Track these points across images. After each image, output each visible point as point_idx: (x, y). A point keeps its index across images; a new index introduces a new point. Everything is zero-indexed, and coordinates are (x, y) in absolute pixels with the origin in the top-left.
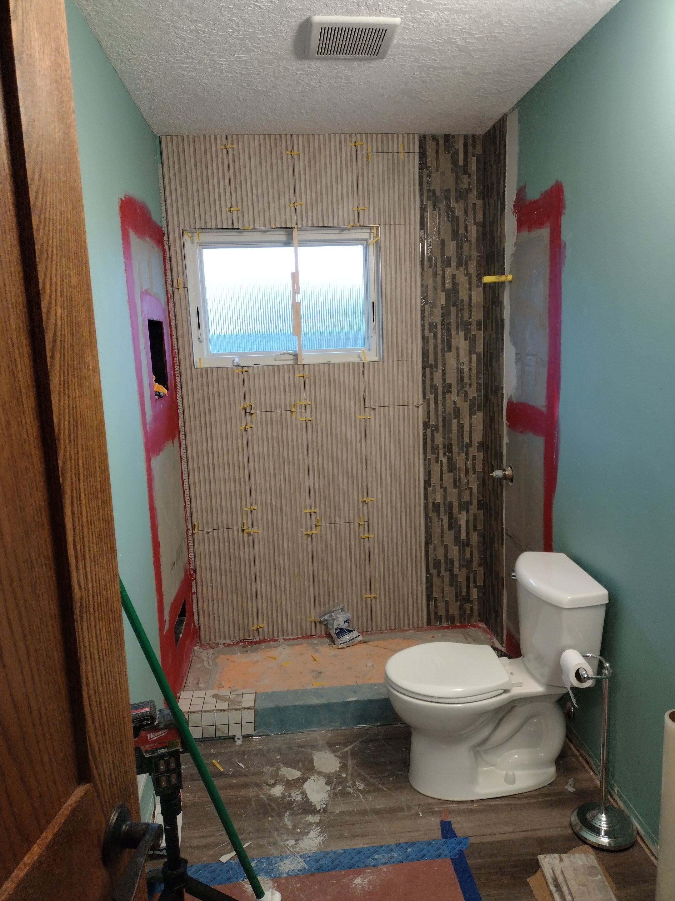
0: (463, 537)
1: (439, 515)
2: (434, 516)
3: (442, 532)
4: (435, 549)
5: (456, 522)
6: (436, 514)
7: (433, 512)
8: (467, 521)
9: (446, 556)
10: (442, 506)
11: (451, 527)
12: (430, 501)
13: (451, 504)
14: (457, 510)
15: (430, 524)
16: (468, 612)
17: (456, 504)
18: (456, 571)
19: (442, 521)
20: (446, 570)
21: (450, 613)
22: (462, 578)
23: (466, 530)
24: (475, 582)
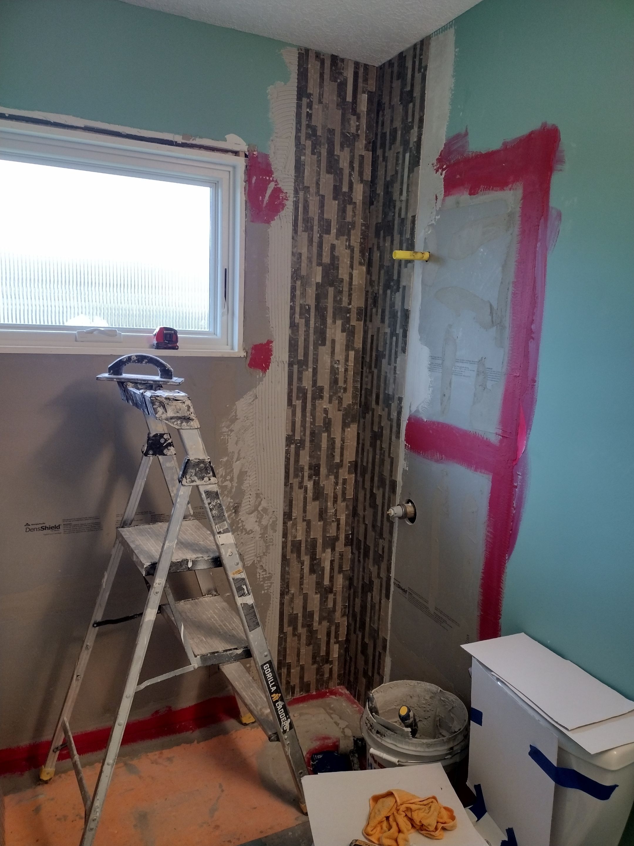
0: (326, 582)
1: (299, 556)
2: (292, 557)
3: (302, 578)
4: (292, 600)
5: (319, 564)
6: (295, 555)
7: (292, 552)
8: (332, 562)
9: (305, 608)
10: (303, 545)
11: (312, 571)
12: (290, 538)
13: (315, 540)
14: (321, 549)
15: (287, 569)
16: (327, 675)
17: (320, 541)
18: (316, 625)
19: (302, 564)
20: (303, 626)
21: (305, 680)
22: (322, 636)
23: (330, 573)
24: (337, 637)
